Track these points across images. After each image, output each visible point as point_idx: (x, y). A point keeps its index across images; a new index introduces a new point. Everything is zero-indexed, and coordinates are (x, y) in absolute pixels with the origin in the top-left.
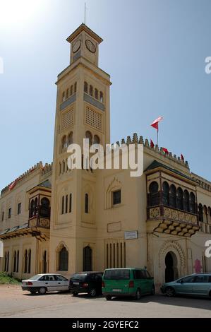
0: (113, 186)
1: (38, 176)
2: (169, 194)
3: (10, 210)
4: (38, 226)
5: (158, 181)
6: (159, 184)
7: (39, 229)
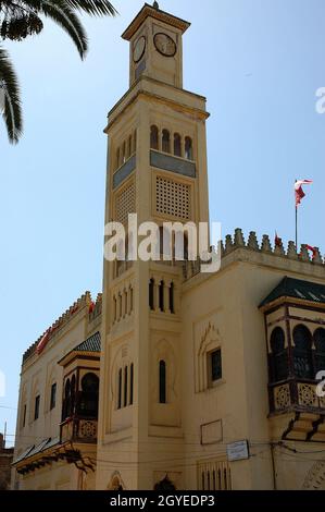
0: (208, 340)
1: (84, 322)
2: (311, 350)
3: (38, 398)
4: (75, 438)
5: (283, 324)
6: (285, 331)
7: (77, 446)
